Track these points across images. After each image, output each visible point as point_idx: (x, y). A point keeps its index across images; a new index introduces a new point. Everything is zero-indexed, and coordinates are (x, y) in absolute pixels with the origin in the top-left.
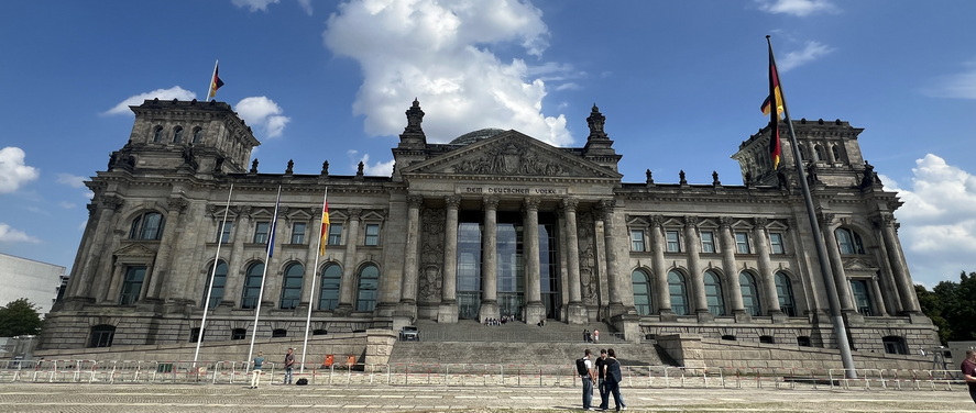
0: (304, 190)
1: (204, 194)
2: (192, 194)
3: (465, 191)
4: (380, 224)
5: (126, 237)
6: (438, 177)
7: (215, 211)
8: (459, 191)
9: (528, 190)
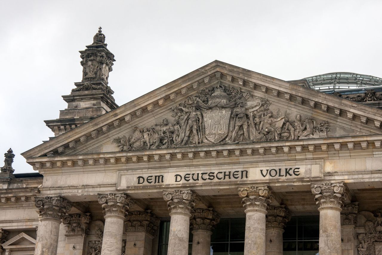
6: (85, 162)
8: (123, 185)
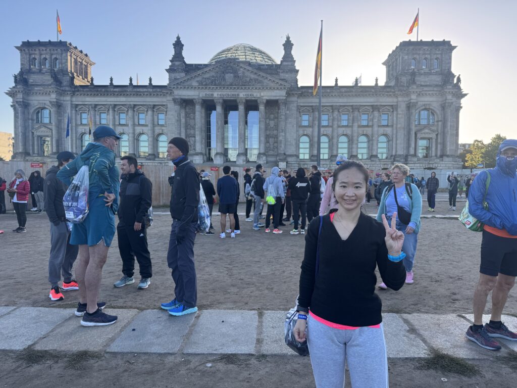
0: (121, 95)
1: (68, 98)
2: (62, 98)
3: (204, 95)
4: (165, 112)
5: (35, 122)
6: (188, 88)
7: (76, 107)
8: (201, 96)
9: (238, 95)
